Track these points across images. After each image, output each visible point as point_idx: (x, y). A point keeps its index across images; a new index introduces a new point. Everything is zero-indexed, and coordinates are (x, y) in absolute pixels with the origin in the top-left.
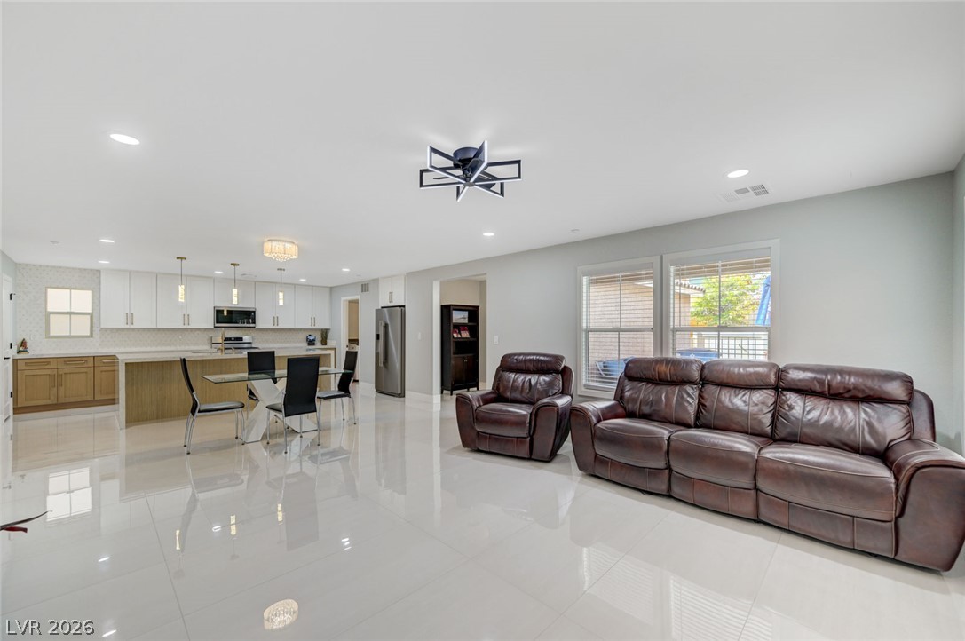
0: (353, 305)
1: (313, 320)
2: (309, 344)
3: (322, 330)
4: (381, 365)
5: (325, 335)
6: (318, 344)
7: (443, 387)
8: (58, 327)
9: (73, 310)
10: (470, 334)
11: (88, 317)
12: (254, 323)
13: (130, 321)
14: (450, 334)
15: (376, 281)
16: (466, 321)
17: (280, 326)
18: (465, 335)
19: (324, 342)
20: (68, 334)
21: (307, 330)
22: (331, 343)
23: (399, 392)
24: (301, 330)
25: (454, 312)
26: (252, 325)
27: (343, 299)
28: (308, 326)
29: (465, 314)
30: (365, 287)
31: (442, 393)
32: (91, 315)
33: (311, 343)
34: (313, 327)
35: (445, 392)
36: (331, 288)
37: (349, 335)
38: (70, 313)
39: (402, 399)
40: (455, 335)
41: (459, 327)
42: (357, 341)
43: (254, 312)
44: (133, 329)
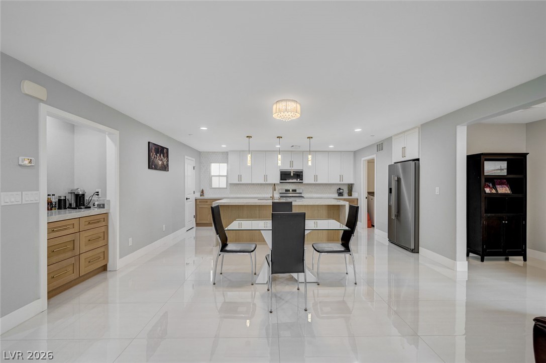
0: (371, 163)
1: (341, 177)
2: (339, 195)
3: (349, 184)
4: (393, 217)
5: (350, 187)
6: (346, 196)
7: (471, 249)
8: (216, 183)
9: (221, 174)
10: (511, 189)
11: (226, 177)
12: (302, 180)
13: (240, 180)
14: (481, 190)
15: (390, 139)
16: (504, 173)
17: (319, 182)
18: (504, 190)
19: (350, 194)
20: (218, 187)
21: (337, 184)
22: (355, 195)
23: (412, 247)
24: (333, 184)
25: (485, 162)
26: (301, 181)
27: (363, 159)
28: (338, 182)
29: (504, 165)
30: (380, 147)
31: (468, 255)
32: (227, 176)
33: (340, 194)
34: (342, 183)
35: (471, 255)
36: (355, 151)
37: (368, 190)
38: (219, 176)
39: (416, 255)
40: (487, 190)
41: (494, 180)
42: (373, 193)
43: (302, 172)
44: (241, 184)
